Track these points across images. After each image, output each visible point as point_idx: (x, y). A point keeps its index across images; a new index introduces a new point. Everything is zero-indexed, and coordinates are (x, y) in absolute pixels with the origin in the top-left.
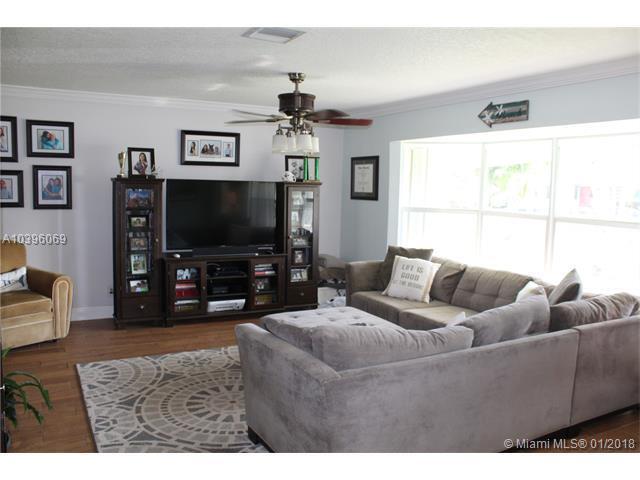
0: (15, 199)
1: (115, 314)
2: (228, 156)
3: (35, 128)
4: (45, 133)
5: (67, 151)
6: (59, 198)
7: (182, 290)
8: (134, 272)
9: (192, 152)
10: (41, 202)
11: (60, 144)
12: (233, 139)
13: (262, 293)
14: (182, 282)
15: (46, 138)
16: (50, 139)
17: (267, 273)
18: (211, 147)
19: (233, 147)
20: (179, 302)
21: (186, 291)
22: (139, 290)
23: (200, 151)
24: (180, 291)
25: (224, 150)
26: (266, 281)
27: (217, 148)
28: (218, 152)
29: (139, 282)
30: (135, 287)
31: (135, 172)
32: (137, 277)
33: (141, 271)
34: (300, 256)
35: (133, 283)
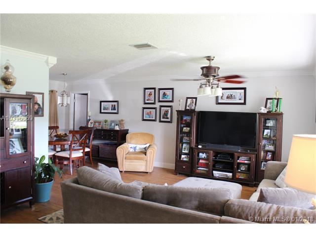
0: (154, 119)
1: (176, 168)
2: (240, 99)
3: (161, 91)
4: (164, 93)
5: (171, 100)
6: (168, 118)
7: (202, 163)
8: (183, 151)
9: (222, 98)
10: (162, 120)
11: (169, 97)
12: (243, 91)
13: (242, 172)
14: (202, 159)
15: (164, 94)
16: (165, 95)
17: (246, 162)
18: (231, 95)
19: (243, 95)
20: (200, 168)
21: (204, 164)
22: (185, 159)
23: (226, 97)
24: (201, 163)
25: (238, 96)
26: (247, 166)
27: (234, 96)
28: (235, 98)
29: (186, 156)
30: (184, 158)
31: (188, 108)
32: (185, 154)
33: (186, 151)
34: (270, 156)
35: (183, 156)
